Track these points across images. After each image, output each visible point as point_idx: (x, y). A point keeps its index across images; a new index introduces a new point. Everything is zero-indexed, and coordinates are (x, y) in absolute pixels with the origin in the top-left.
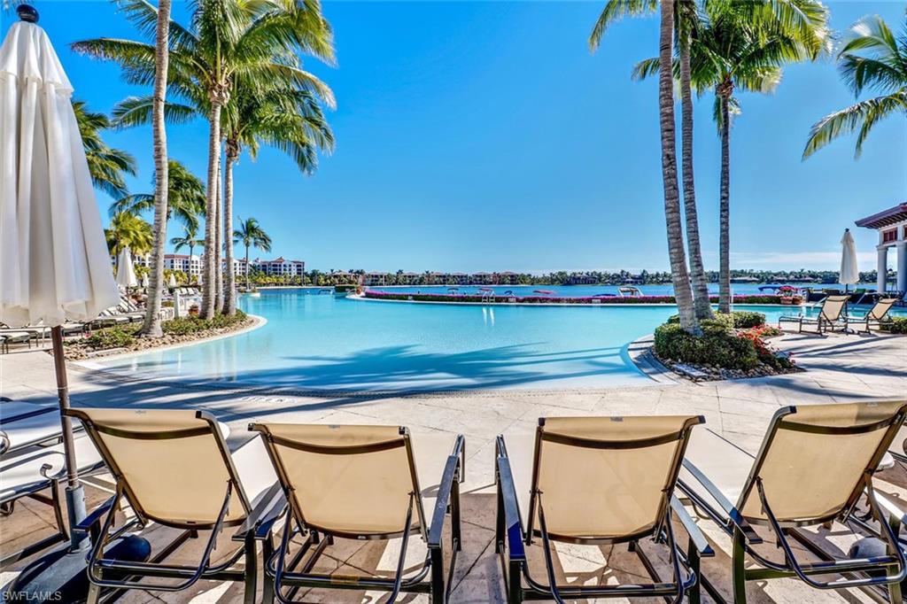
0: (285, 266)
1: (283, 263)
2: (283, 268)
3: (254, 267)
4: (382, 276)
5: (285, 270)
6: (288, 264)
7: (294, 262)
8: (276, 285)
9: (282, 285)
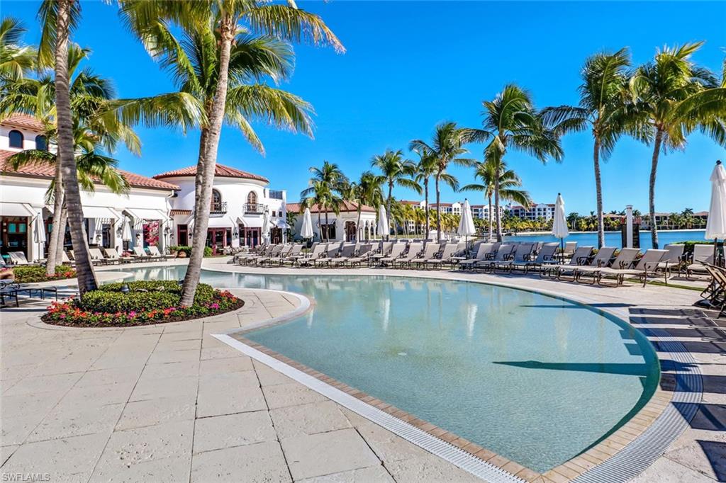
0: (539, 210)
1: (537, 207)
2: (537, 212)
3: (506, 212)
4: (665, 218)
5: (539, 214)
6: (542, 208)
7: (549, 205)
8: (532, 230)
9: (538, 230)
